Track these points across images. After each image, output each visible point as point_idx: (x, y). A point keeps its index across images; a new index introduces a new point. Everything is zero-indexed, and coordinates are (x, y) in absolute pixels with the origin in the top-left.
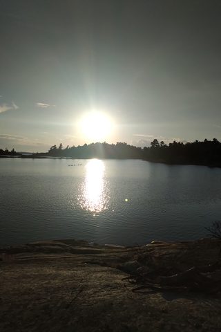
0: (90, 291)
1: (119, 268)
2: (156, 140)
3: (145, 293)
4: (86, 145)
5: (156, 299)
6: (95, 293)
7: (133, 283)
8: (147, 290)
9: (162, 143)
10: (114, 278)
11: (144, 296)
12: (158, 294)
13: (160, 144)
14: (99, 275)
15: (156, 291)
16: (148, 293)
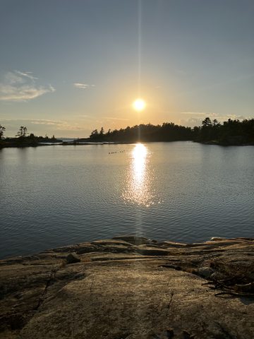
0: (180, 295)
1: (194, 272)
2: (208, 119)
3: (226, 298)
4: (128, 127)
5: (236, 303)
6: (185, 296)
7: (212, 288)
8: (227, 295)
9: (215, 121)
10: (195, 283)
11: (226, 301)
12: (237, 299)
13: (212, 122)
14: (180, 279)
15: (234, 296)
16: (228, 298)
